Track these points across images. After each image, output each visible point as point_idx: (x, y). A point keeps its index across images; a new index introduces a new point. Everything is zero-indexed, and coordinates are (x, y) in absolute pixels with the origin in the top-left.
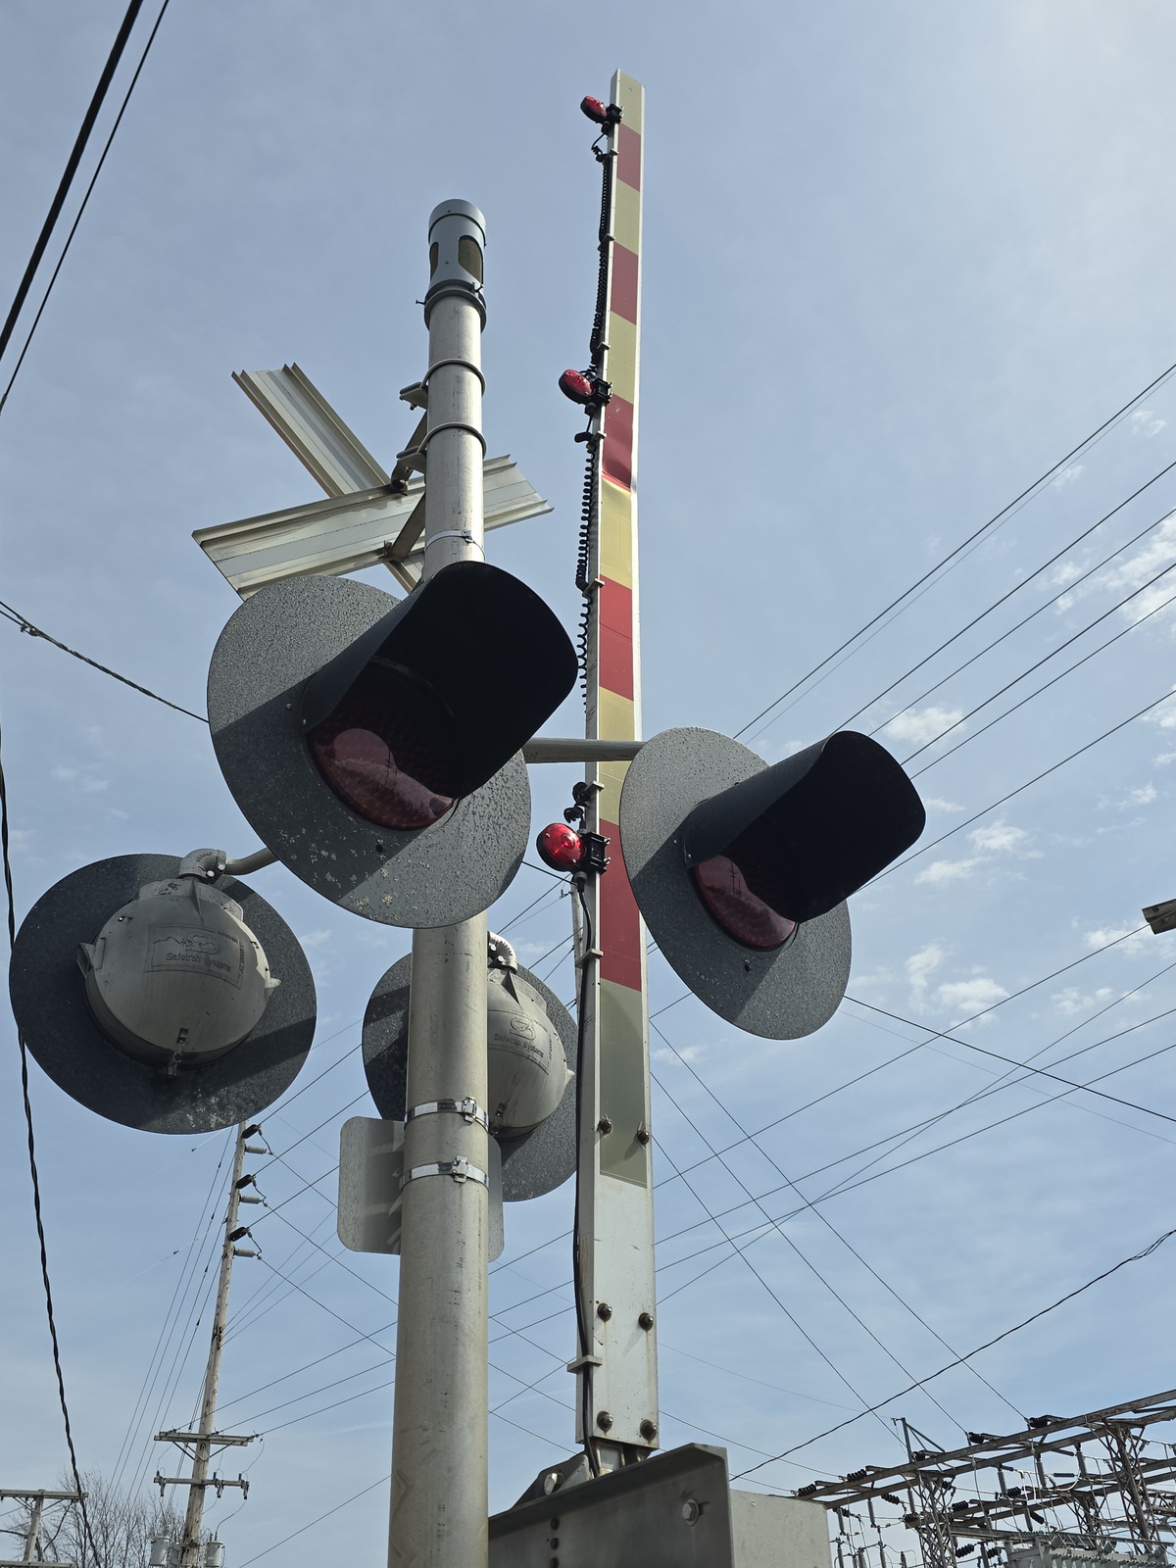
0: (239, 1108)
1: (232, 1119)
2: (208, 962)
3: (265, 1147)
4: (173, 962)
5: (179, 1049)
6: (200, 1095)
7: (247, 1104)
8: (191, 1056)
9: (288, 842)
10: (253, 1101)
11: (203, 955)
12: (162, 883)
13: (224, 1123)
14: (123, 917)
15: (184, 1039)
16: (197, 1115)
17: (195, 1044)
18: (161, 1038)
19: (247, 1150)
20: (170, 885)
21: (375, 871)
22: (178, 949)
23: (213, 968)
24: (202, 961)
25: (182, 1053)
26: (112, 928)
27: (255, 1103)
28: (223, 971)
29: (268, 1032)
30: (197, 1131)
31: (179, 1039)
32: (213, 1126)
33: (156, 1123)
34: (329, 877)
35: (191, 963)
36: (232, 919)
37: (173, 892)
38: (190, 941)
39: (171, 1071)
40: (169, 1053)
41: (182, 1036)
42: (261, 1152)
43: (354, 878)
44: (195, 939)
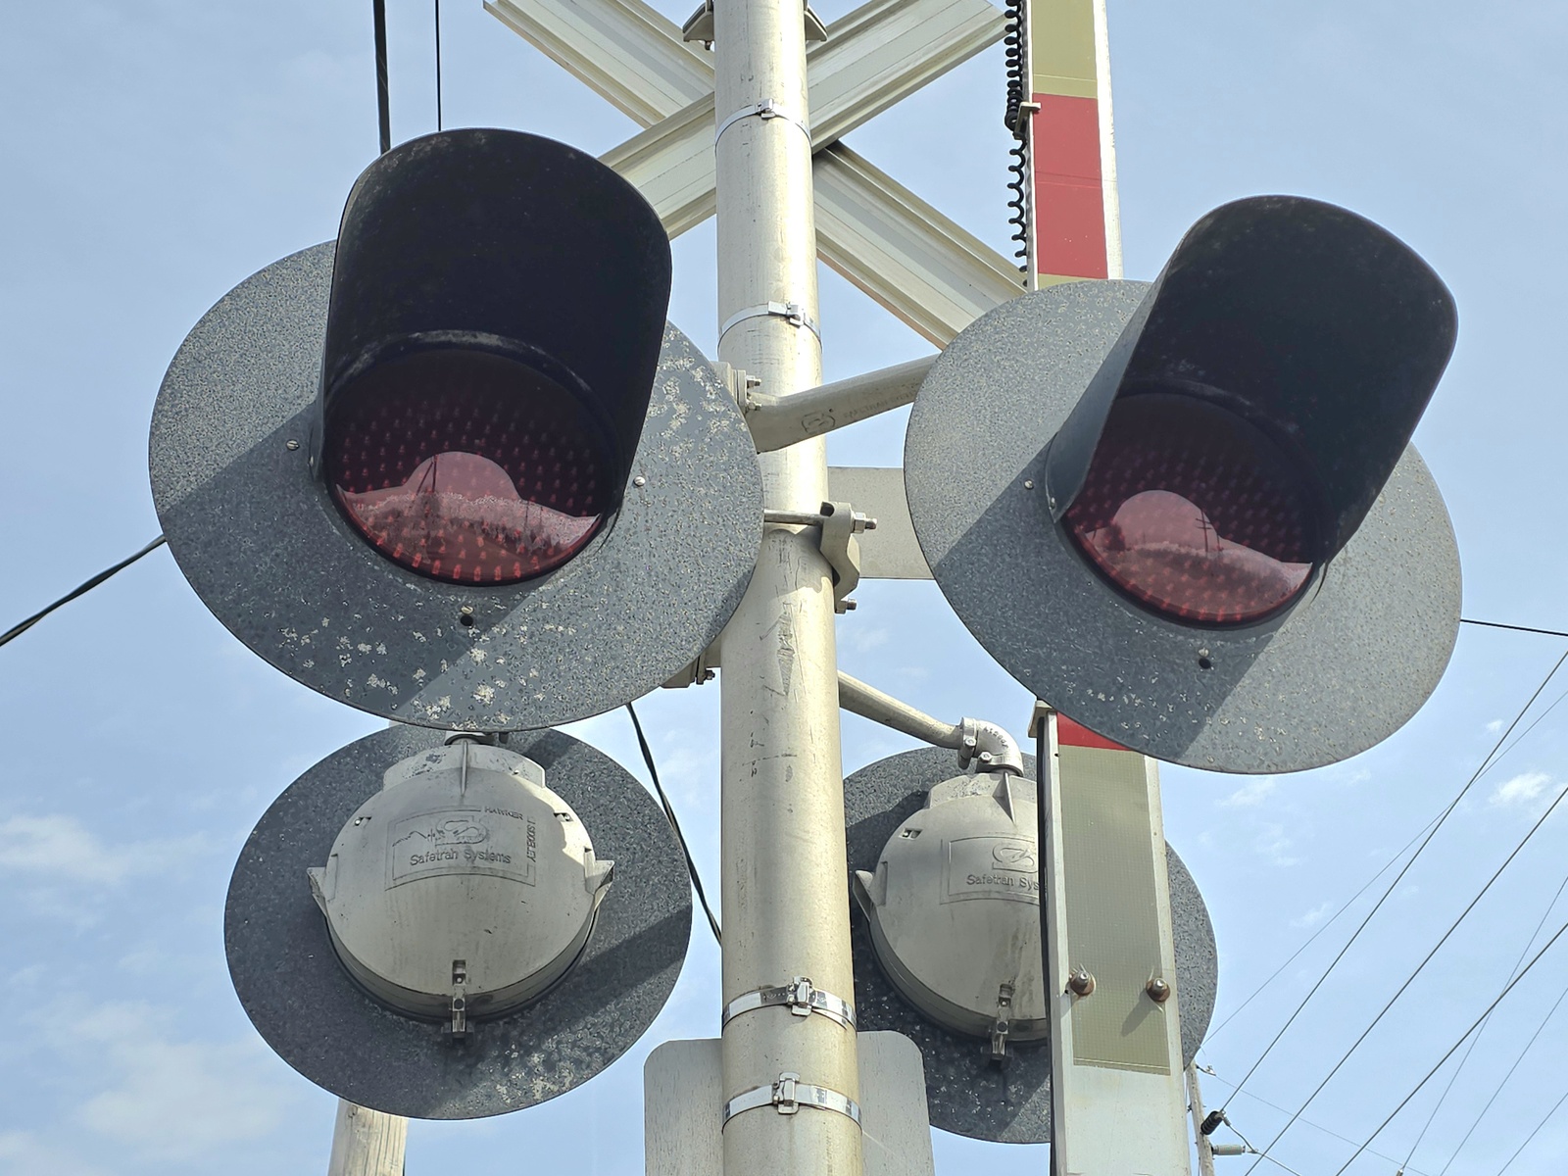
0: (578, 1062)
1: (567, 1082)
2: (471, 857)
3: (1242, 1144)
4: (420, 867)
5: (458, 992)
6: (515, 1055)
7: (590, 1055)
8: (484, 998)
9: (297, 643)
10: (598, 1050)
11: (462, 848)
12: (417, 757)
13: (555, 1088)
14: (361, 819)
15: (463, 976)
16: (512, 1084)
17: (480, 981)
18: (428, 979)
19: (1214, 1151)
20: (428, 759)
21: (460, 654)
22: (425, 847)
23: (479, 862)
24: (462, 857)
25: (465, 996)
26: (346, 839)
27: (603, 1052)
28: (497, 865)
29: (615, 942)
30: (515, 1108)
31: (455, 977)
32: (538, 1096)
33: (452, 1105)
34: (374, 681)
35: (444, 863)
36: (522, 786)
37: (435, 767)
38: (439, 832)
39: (457, 1027)
40: (445, 1002)
41: (459, 971)
42: (1237, 1152)
43: (421, 673)
44: (448, 827)
